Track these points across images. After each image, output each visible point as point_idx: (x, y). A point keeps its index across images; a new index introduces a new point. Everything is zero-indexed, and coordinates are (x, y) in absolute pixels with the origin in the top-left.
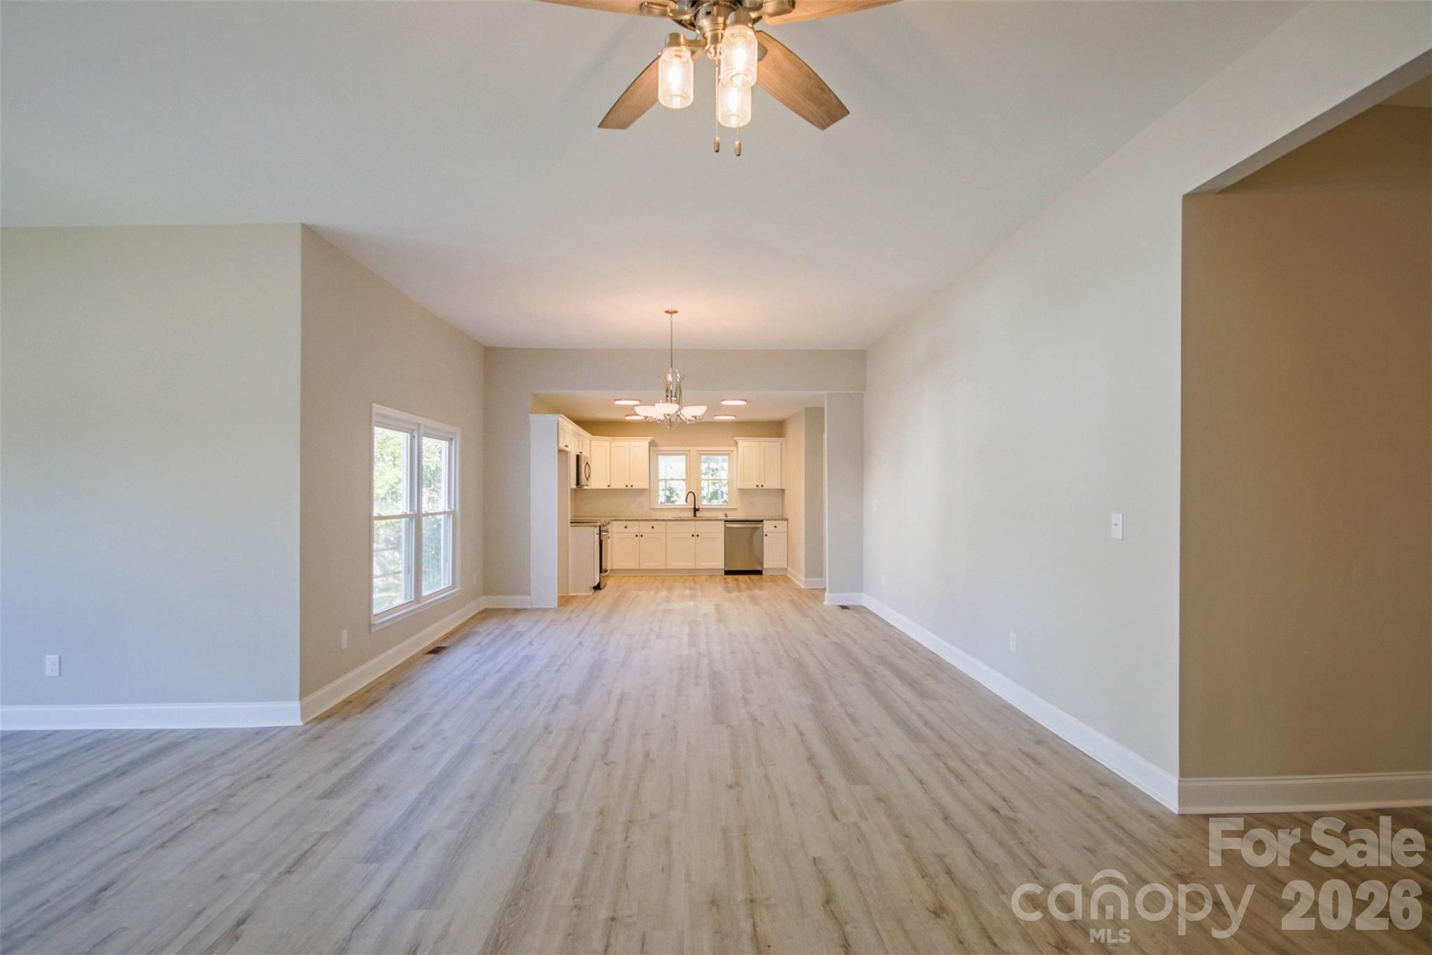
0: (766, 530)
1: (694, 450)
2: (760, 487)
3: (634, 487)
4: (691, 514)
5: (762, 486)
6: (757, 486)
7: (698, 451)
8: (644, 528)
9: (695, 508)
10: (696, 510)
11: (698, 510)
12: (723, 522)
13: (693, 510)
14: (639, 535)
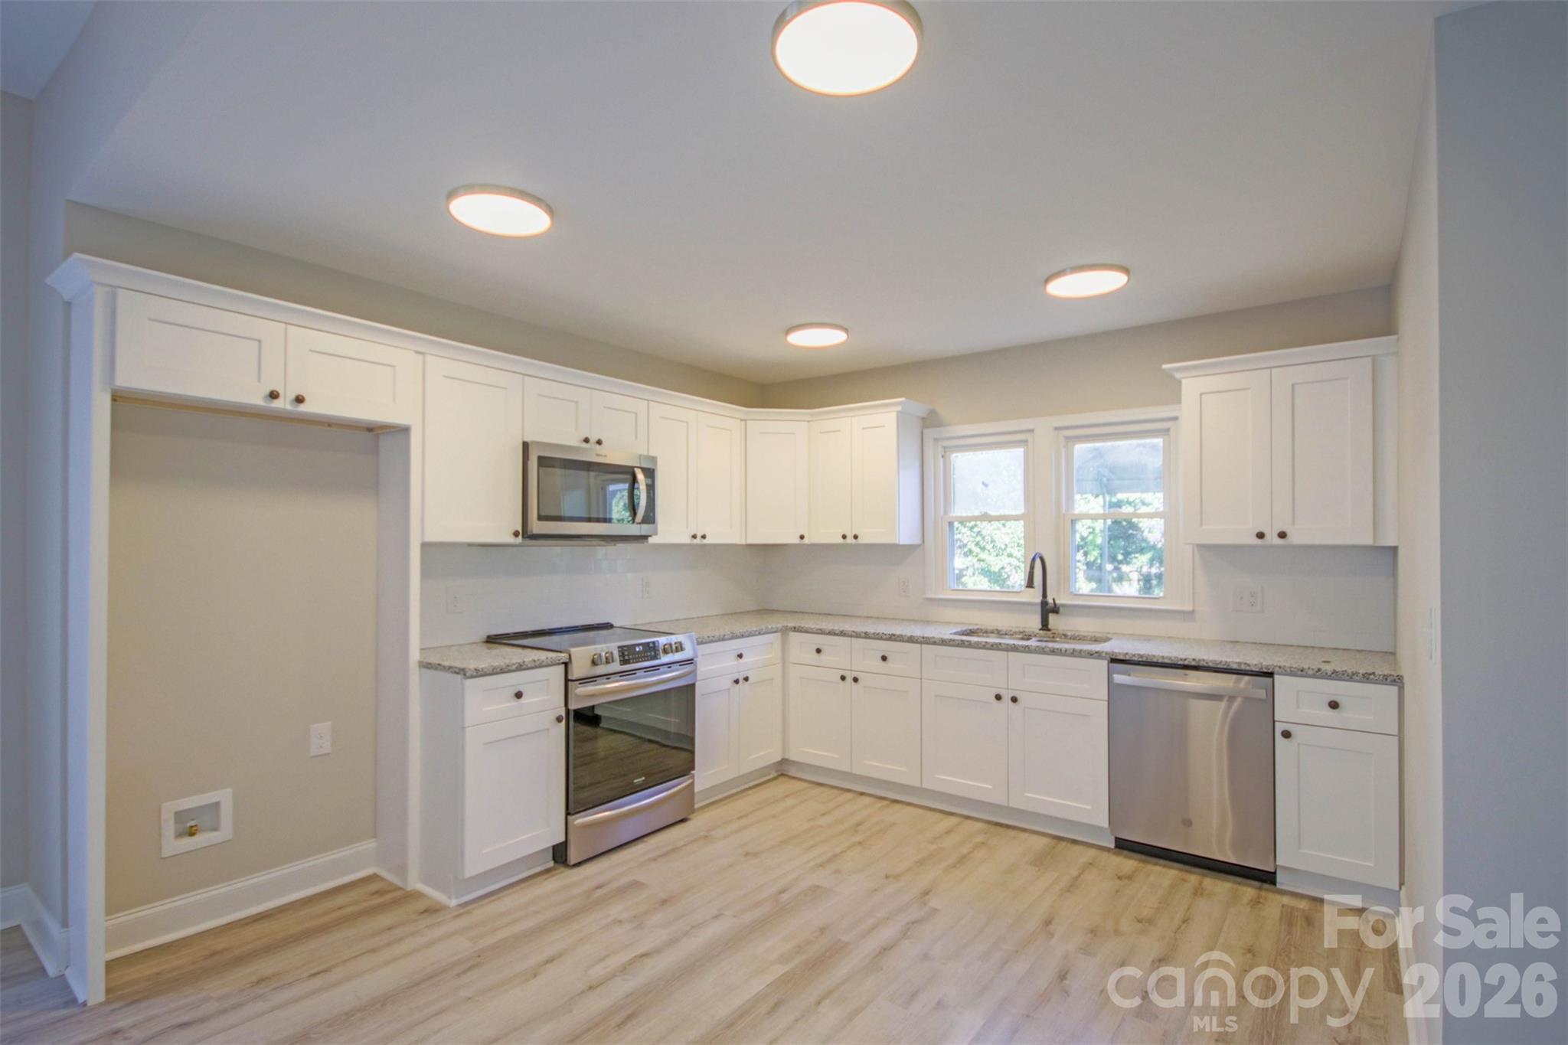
0: (1284, 713)
1: (1043, 427)
2: (1272, 539)
3: (860, 541)
4: (1034, 622)
5: (1282, 535)
6: (1261, 535)
7: (1057, 429)
8: (862, 657)
9: (1044, 604)
10: (1048, 610)
11: (1055, 610)
12: (1105, 663)
13: (1039, 609)
14: (849, 679)
